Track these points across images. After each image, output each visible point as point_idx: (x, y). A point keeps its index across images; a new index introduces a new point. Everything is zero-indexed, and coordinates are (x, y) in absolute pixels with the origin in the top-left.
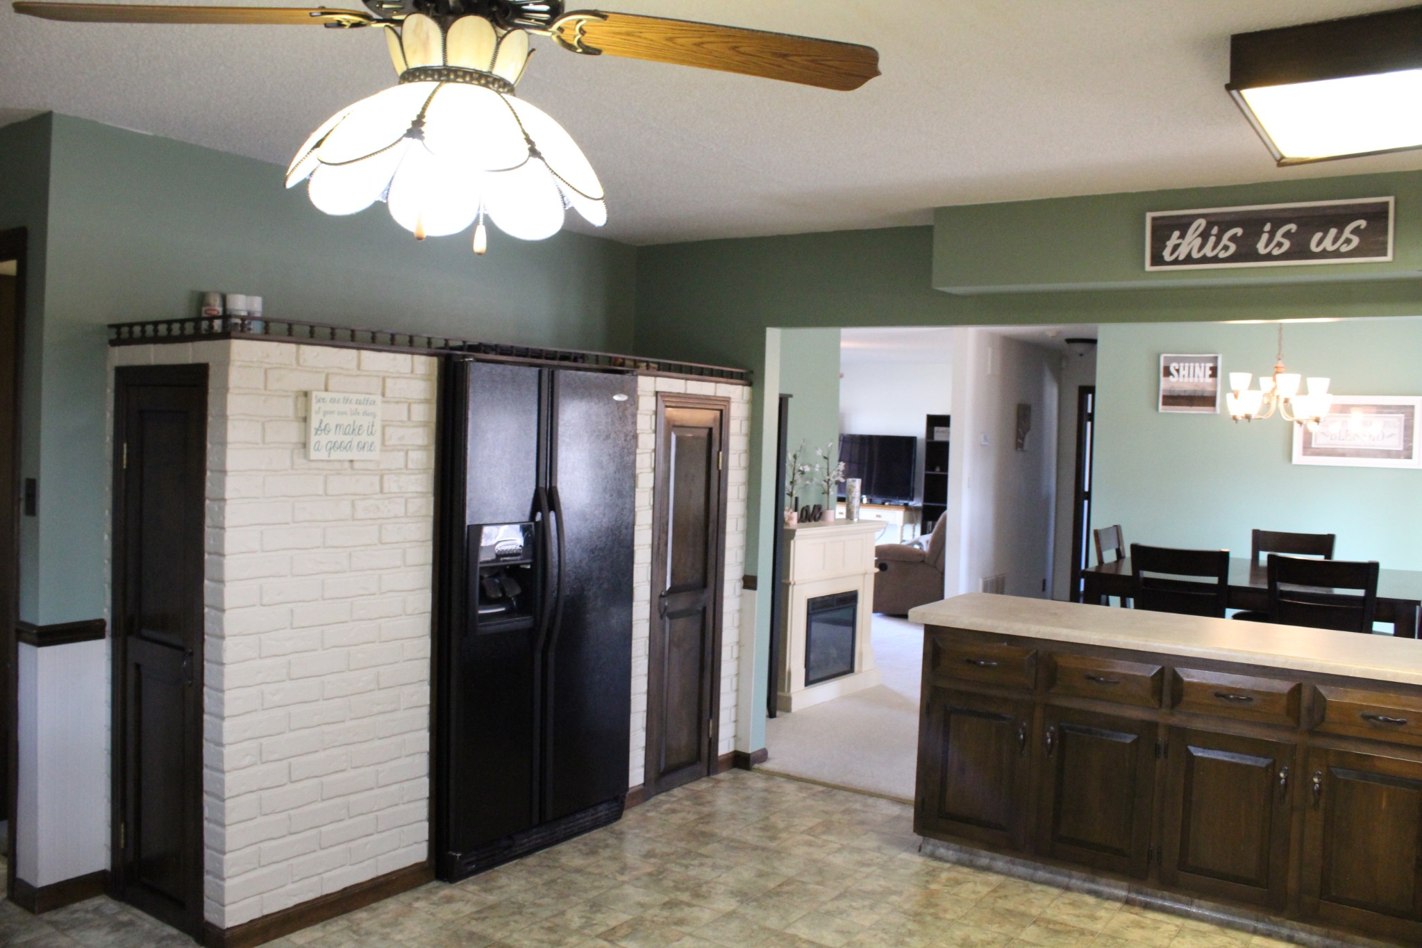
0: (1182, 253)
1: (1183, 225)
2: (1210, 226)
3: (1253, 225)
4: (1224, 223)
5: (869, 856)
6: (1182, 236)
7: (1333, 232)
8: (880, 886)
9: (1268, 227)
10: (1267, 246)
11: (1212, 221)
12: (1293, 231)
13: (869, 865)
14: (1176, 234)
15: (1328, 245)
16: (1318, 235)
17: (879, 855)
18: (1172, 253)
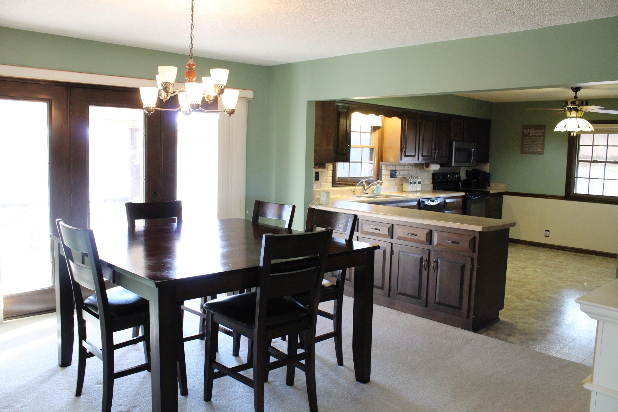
5: (521, 321)
8: (514, 312)
13: (519, 318)
17: (516, 321)
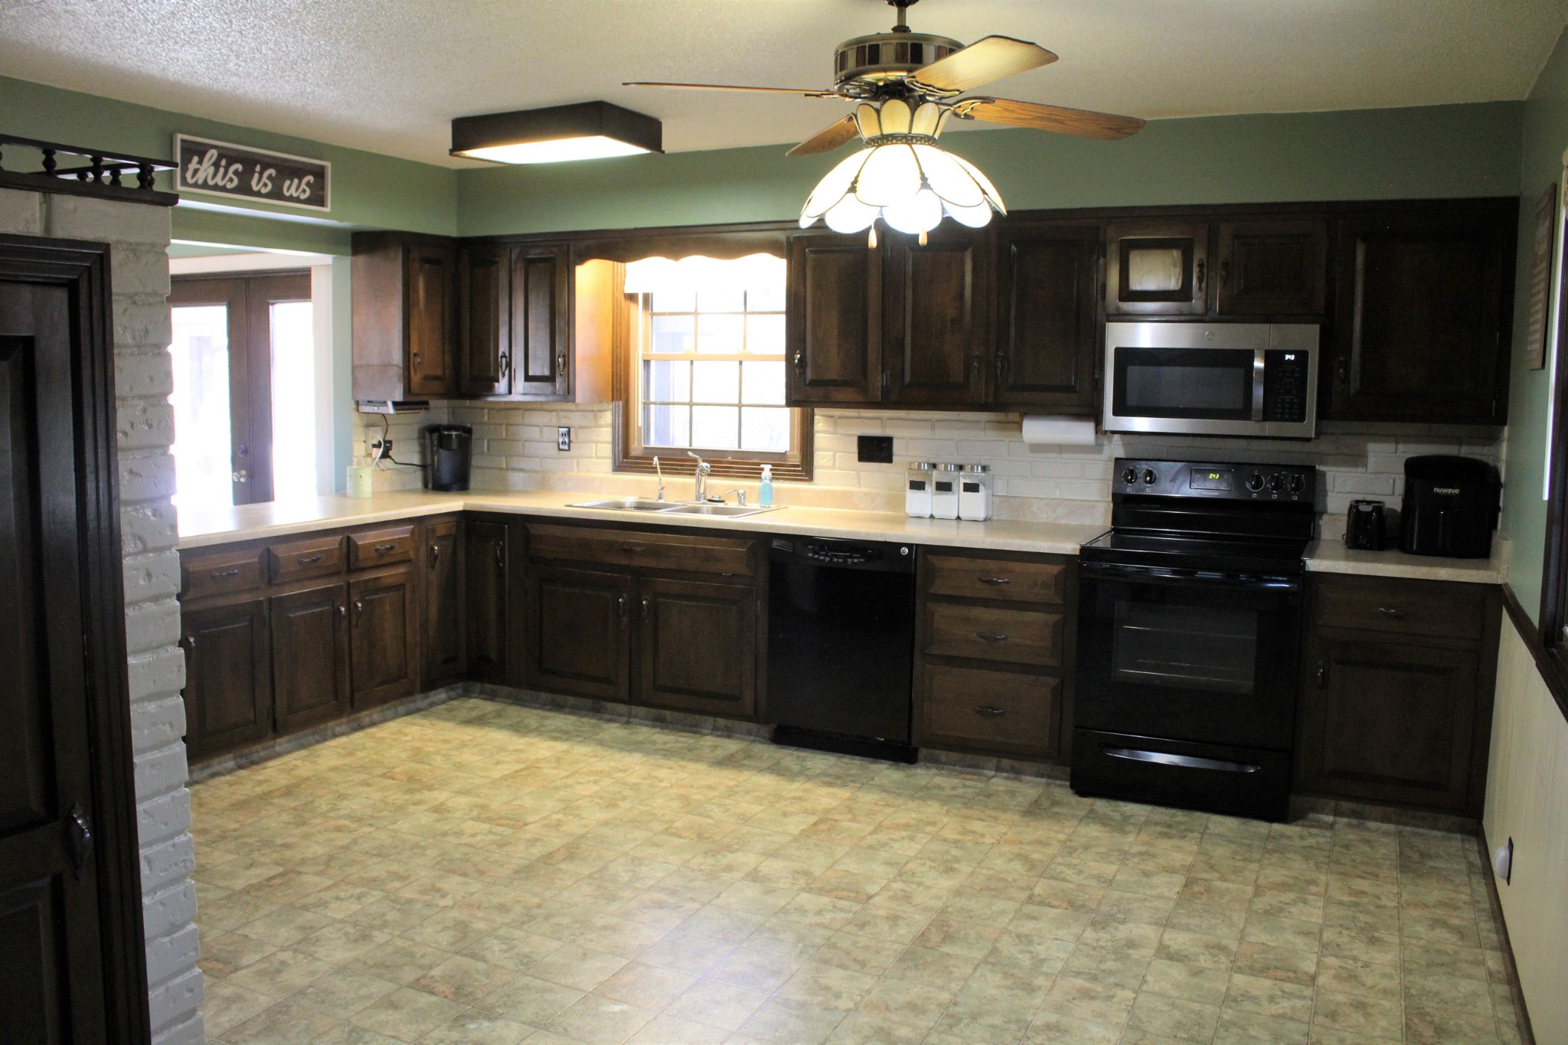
0: (200, 178)
1: (200, 151)
2: (220, 157)
3: (250, 163)
4: (231, 157)
6: (200, 162)
7: (296, 181)
9: (258, 168)
10: (258, 184)
11: (223, 154)
12: (274, 175)
14: (196, 159)
15: (293, 192)
16: (287, 183)
18: (194, 175)
